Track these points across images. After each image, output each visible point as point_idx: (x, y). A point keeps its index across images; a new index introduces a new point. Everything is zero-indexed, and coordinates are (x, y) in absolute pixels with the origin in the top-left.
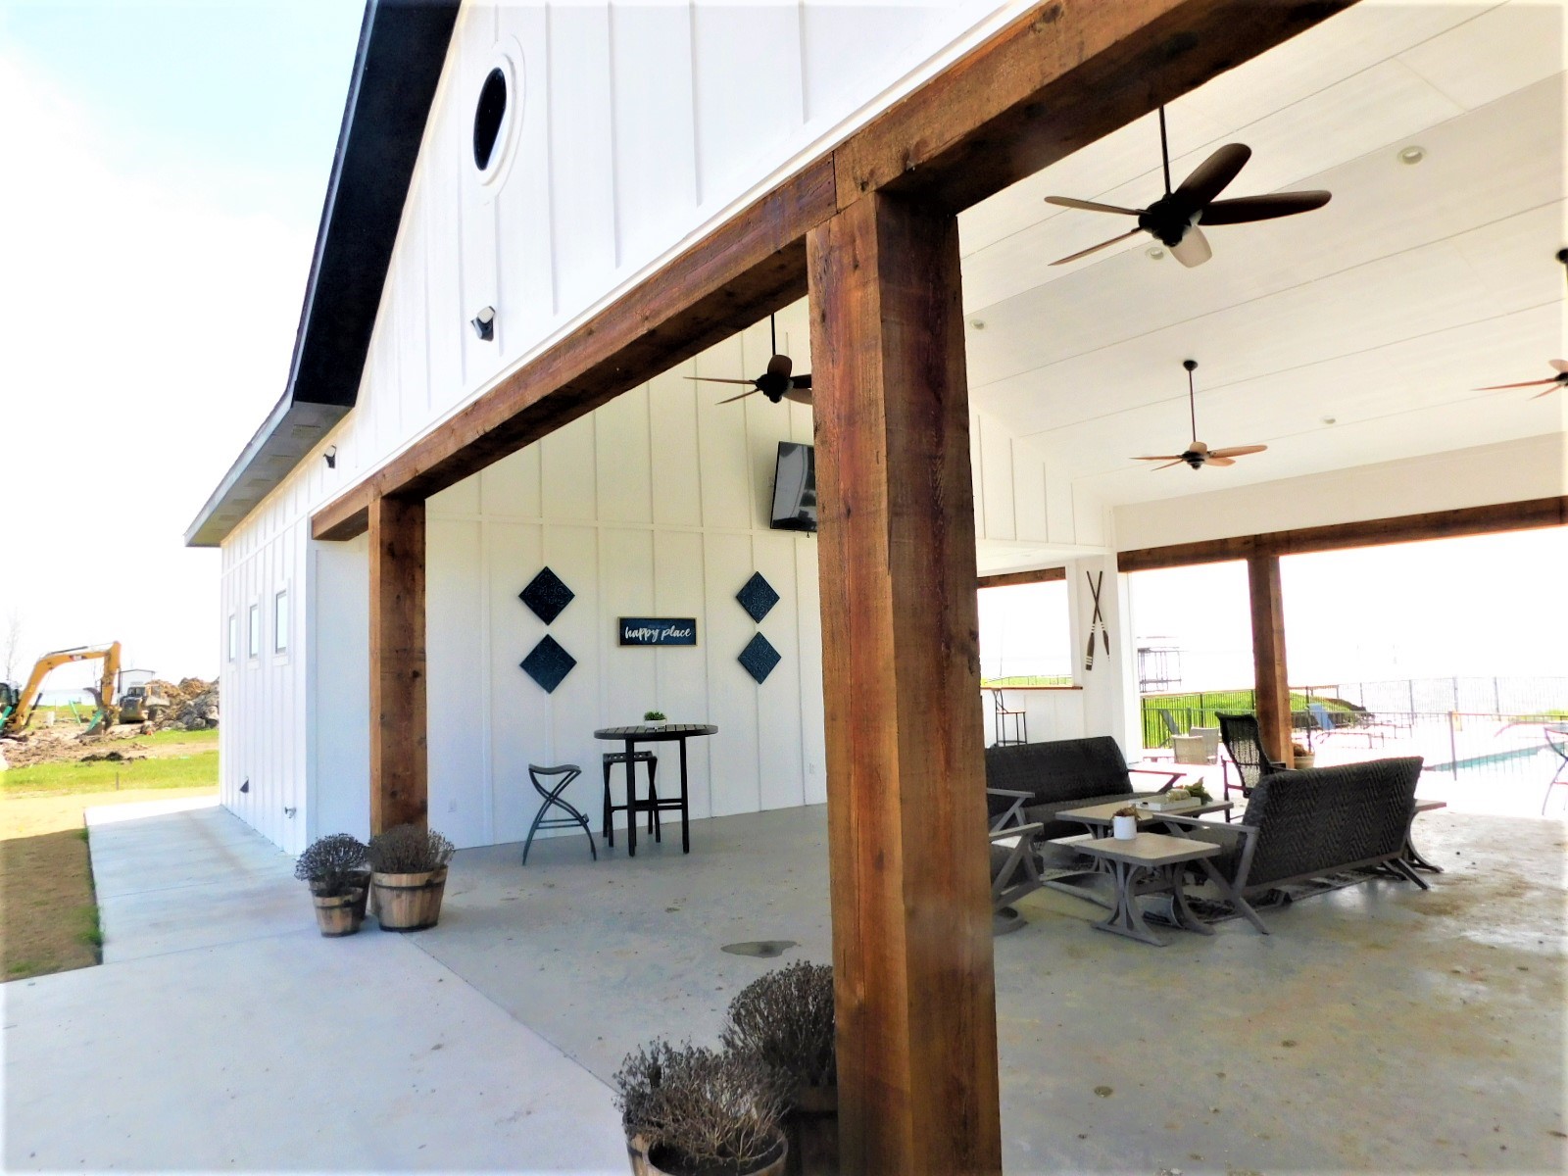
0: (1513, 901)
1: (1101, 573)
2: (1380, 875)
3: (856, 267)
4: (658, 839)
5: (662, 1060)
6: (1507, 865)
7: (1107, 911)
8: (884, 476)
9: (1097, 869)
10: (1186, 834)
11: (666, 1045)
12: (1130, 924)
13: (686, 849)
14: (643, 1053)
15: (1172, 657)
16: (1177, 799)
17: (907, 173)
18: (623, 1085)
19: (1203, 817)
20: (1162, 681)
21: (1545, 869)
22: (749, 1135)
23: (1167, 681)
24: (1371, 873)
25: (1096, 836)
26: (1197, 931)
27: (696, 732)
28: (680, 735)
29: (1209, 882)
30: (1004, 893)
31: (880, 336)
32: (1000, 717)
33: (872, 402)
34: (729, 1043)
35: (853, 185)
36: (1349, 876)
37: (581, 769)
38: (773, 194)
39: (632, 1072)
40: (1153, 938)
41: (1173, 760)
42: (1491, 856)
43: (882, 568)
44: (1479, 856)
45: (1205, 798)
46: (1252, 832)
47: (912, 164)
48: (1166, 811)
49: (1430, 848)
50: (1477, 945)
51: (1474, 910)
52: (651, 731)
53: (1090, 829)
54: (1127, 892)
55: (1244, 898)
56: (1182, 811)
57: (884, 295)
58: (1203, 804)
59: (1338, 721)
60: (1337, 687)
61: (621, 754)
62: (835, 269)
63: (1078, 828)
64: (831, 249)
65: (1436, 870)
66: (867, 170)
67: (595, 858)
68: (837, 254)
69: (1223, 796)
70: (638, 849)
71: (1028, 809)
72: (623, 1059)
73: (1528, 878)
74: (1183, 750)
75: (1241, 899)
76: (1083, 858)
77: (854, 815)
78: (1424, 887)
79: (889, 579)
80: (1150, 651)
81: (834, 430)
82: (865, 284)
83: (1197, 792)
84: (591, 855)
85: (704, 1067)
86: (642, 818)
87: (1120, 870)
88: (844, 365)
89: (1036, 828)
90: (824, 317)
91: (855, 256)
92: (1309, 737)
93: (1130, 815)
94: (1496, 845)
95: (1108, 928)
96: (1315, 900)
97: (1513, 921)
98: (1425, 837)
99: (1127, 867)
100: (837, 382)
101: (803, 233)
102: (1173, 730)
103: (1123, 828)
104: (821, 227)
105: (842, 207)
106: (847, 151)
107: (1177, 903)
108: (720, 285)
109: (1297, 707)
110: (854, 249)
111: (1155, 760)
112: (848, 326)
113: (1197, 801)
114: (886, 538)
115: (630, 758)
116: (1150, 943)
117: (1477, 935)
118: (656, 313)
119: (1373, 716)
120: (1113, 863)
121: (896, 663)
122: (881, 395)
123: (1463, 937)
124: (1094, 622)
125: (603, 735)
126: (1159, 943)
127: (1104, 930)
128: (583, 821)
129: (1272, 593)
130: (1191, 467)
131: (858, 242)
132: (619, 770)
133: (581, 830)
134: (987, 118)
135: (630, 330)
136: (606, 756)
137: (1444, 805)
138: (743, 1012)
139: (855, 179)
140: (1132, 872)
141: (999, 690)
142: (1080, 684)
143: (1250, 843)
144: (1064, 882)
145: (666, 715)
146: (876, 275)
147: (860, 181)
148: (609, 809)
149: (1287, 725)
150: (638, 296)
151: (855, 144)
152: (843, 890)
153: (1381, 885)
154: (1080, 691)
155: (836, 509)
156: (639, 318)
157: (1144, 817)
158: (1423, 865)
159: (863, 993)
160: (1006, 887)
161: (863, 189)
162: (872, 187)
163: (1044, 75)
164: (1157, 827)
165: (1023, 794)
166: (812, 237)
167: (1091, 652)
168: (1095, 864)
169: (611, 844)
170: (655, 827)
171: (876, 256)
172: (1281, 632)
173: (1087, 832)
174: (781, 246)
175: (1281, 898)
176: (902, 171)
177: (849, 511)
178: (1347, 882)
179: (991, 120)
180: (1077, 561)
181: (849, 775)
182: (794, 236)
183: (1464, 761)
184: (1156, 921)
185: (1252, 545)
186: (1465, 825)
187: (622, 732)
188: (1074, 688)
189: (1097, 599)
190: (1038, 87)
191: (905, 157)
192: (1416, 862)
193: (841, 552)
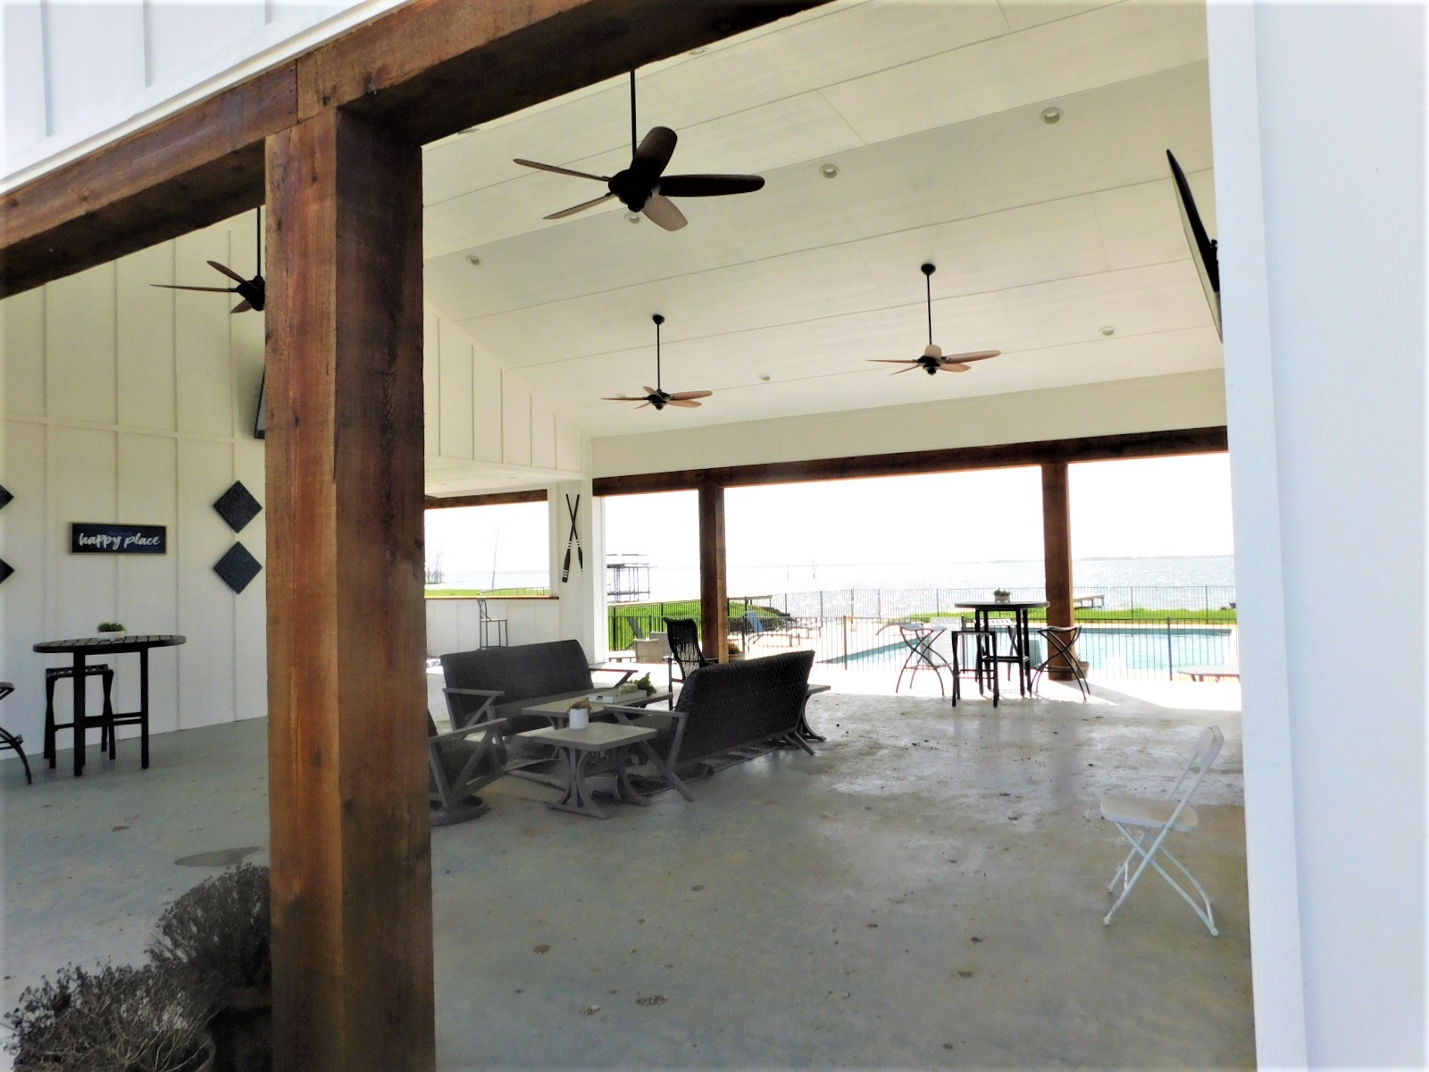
0: (869, 759)
1: (578, 496)
2: (781, 746)
3: (314, 179)
4: (112, 756)
5: (73, 986)
6: (869, 732)
7: (561, 792)
8: (333, 388)
9: (557, 757)
10: (631, 722)
11: (78, 969)
12: (580, 803)
13: (145, 763)
14: (47, 983)
15: (643, 572)
16: (627, 693)
17: (368, 96)
18: (18, 1023)
19: (650, 707)
20: (634, 593)
21: (893, 733)
22: (168, 1047)
23: (638, 593)
24: (776, 745)
25: (557, 727)
26: (637, 804)
27: (161, 643)
28: (142, 647)
29: (649, 762)
30: (467, 784)
31: (334, 251)
32: (484, 625)
33: (324, 315)
34: (156, 956)
35: (315, 97)
36: (759, 749)
37: (15, 686)
38: (232, 90)
39: (31, 1008)
40: (598, 812)
41: (634, 660)
42: (860, 726)
43: (328, 477)
44: (851, 726)
45: (650, 690)
46: (682, 716)
47: (373, 88)
48: (618, 703)
49: (819, 723)
50: (842, 794)
51: (844, 768)
52: (104, 643)
53: (551, 721)
54: (578, 776)
55: (675, 772)
56: (631, 702)
57: (340, 210)
58: (648, 695)
59: (768, 625)
60: (769, 597)
61: (69, 669)
62: (293, 178)
63: (541, 721)
64: (290, 159)
65: (821, 740)
66: (330, 85)
67: (30, 782)
68: (295, 164)
69: (668, 689)
70: (86, 769)
71: (498, 707)
72: (20, 994)
73: (881, 741)
74: (642, 652)
75: (673, 774)
76: (546, 748)
77: (293, 716)
78: (811, 753)
79: (334, 487)
80: (625, 567)
81: (285, 338)
82: (321, 198)
83: (644, 685)
84: (24, 779)
85: (121, 984)
86: (93, 736)
87: (573, 755)
88: (298, 276)
89: (501, 722)
90: (280, 224)
91: (313, 168)
92: (743, 639)
93: (583, 707)
94: (864, 717)
95: (563, 807)
96: (732, 770)
97: (867, 774)
98: (816, 715)
99: (578, 752)
100: (291, 291)
101: (261, 137)
102: (637, 633)
103: (578, 719)
104: (281, 133)
105: (303, 118)
106: (311, 62)
107: (620, 781)
108: (171, 176)
109: (735, 614)
110: (313, 163)
111: (620, 660)
112: (304, 237)
113: (644, 693)
114: (332, 448)
115: (79, 673)
116: (596, 817)
117: (843, 787)
118: (96, 195)
119: (796, 621)
120: (567, 750)
121: (338, 569)
122: (333, 308)
123: (835, 789)
124: (571, 540)
125: (42, 649)
126: (603, 816)
127: (557, 809)
128: (15, 743)
129: (717, 518)
130: (654, 407)
131: (318, 155)
132: (65, 687)
133: (13, 753)
134: (445, 57)
135: (65, 208)
136: (49, 671)
137: (828, 688)
138: (174, 925)
139: (317, 91)
140: (582, 757)
141: (483, 599)
142: (557, 594)
143: (681, 726)
144: (528, 771)
145: (124, 625)
146: (334, 191)
147: (322, 96)
148: (51, 728)
149: (724, 629)
150: (75, 172)
151: (319, 57)
152: (280, 788)
153: (782, 754)
154: (556, 601)
155: (286, 416)
156: (75, 197)
157: (596, 709)
158: (813, 736)
159: (299, 888)
160: (472, 778)
161: (325, 104)
162: (334, 103)
163: (497, 28)
164: (609, 717)
165: (494, 693)
166: (271, 142)
167: (567, 566)
168: (556, 751)
169: (53, 765)
170: (109, 744)
171: (335, 171)
172: (723, 551)
173: (550, 725)
174: (239, 146)
175: (706, 770)
176: (362, 94)
177: (297, 420)
178: (757, 753)
179: (449, 60)
180: (558, 484)
181: (290, 678)
182: (252, 138)
183: (852, 655)
184: (602, 798)
185: (703, 477)
186: (845, 703)
187: (70, 644)
188: (551, 598)
189: (574, 519)
190: (491, 39)
191: (367, 80)
192: (808, 734)
193: (288, 459)
